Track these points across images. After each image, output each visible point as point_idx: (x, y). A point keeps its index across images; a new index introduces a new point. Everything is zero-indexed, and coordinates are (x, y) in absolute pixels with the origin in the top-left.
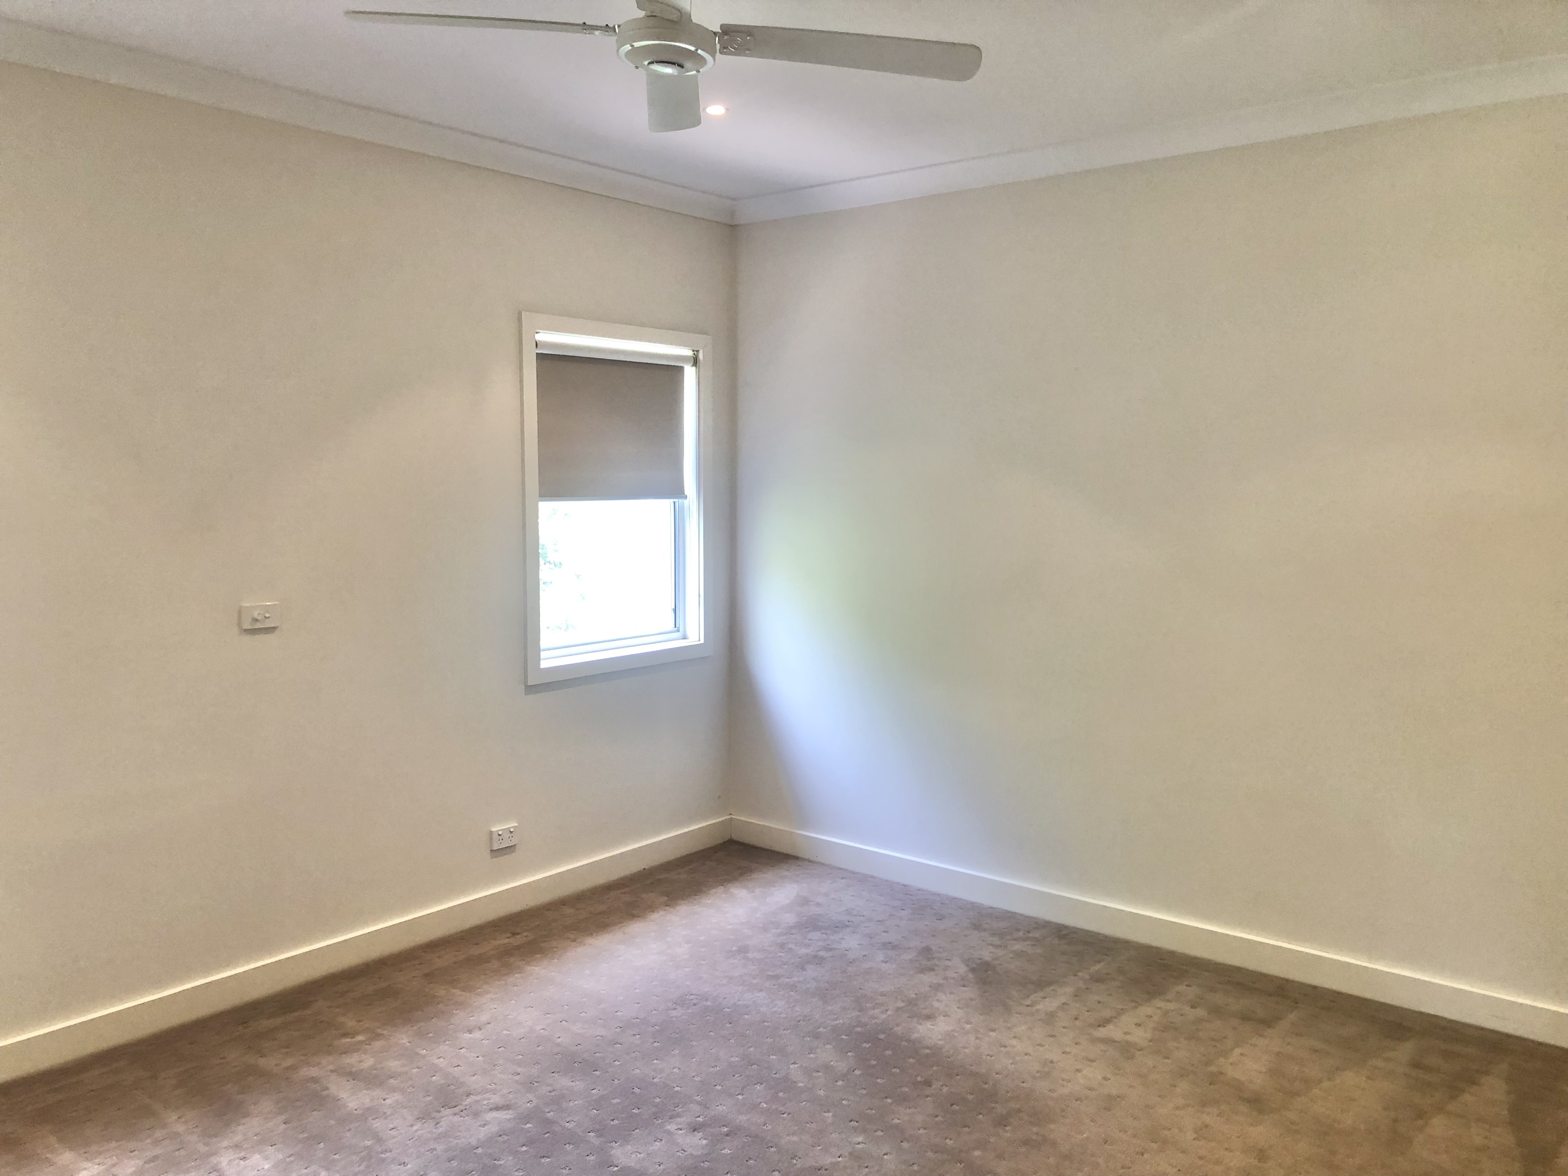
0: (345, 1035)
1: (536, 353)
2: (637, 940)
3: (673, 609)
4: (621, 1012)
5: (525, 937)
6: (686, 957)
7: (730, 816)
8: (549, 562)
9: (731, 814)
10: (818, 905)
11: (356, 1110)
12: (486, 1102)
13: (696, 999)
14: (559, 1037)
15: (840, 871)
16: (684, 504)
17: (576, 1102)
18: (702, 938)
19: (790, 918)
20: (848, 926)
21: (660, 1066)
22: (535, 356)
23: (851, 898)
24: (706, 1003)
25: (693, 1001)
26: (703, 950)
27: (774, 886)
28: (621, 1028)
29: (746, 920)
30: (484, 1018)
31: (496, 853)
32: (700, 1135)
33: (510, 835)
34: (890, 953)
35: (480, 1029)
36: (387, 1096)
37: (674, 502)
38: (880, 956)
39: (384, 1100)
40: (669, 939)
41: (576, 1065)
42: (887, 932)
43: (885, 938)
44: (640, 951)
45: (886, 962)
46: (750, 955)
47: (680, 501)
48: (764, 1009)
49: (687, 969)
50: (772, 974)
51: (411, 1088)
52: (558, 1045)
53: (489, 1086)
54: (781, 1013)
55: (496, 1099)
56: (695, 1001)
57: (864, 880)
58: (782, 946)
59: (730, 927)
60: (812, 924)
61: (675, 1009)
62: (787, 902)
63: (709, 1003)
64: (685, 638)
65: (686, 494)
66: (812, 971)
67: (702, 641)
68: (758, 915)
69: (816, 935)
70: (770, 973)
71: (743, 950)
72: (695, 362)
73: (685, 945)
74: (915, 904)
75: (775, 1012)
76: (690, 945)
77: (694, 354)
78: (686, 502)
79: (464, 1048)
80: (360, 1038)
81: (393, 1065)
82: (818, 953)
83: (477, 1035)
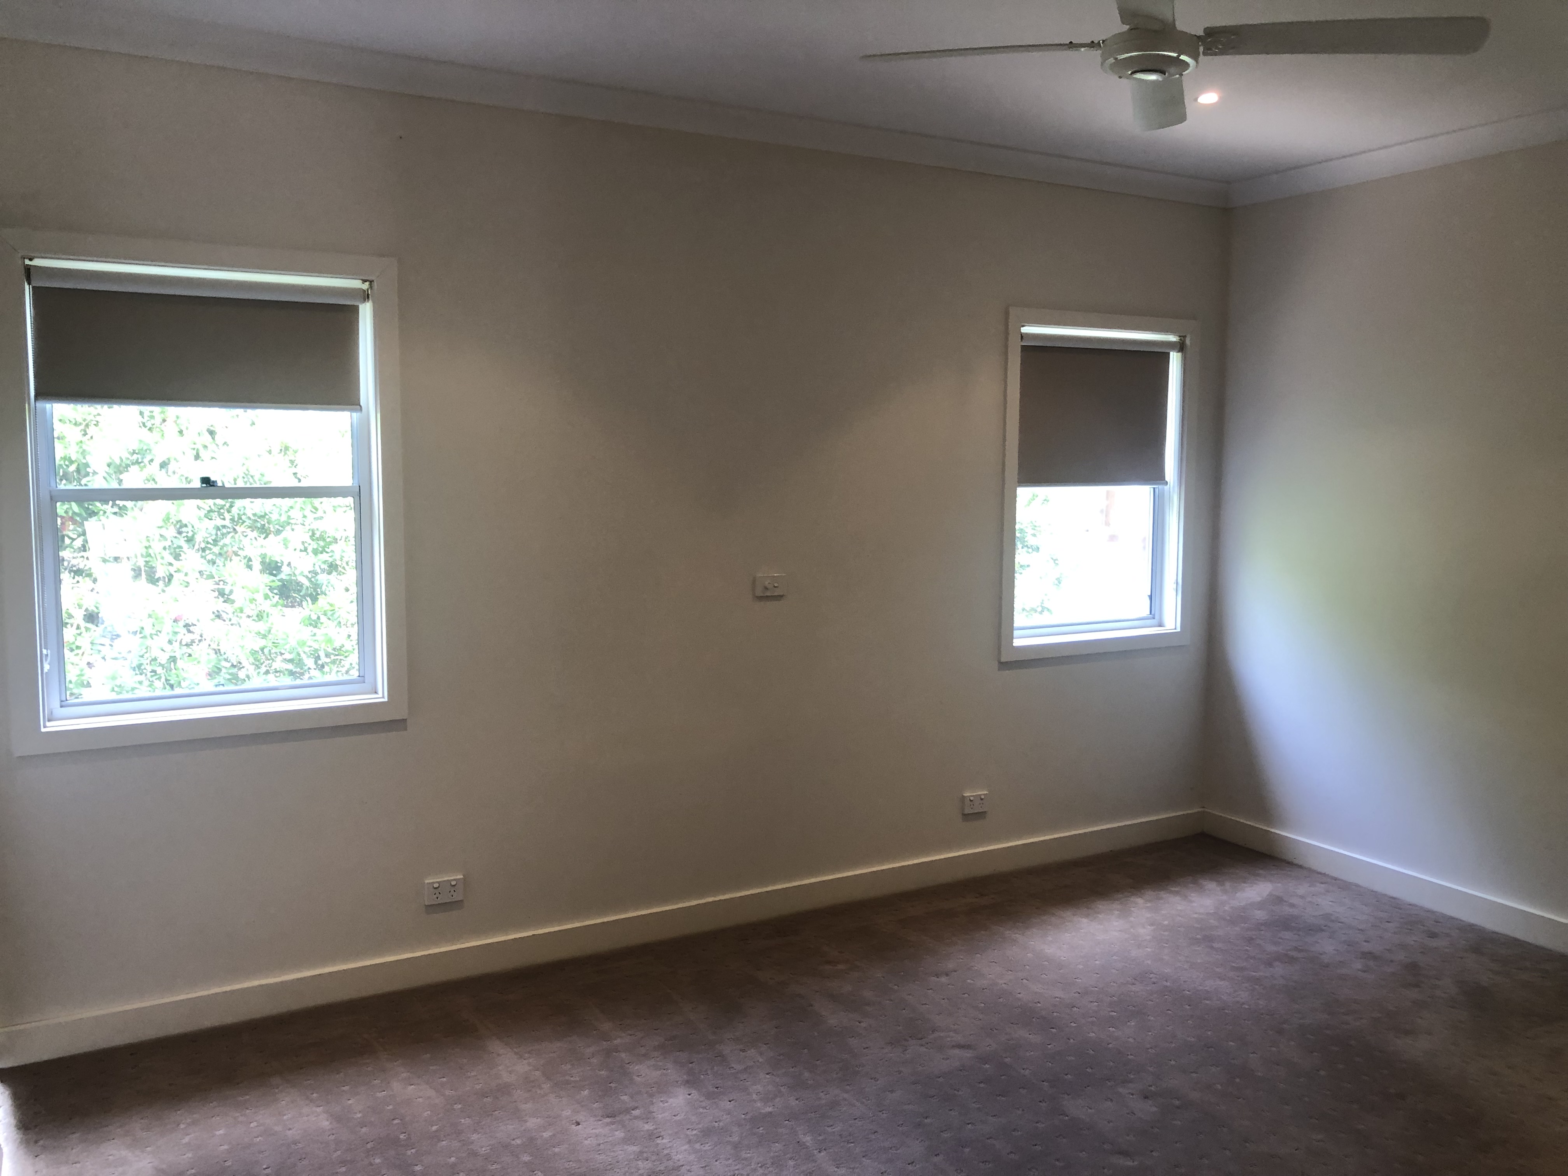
0: (828, 962)
1: (1021, 346)
2: (1101, 916)
3: (1149, 596)
4: (1081, 979)
5: (993, 898)
6: (1148, 938)
7: (1202, 809)
8: (1027, 546)
9: (1203, 807)
10: (1292, 906)
11: (835, 1027)
12: (949, 1039)
13: (1156, 978)
14: (1019, 993)
15: (1320, 875)
16: (1164, 490)
17: (1032, 1053)
18: (1166, 923)
19: (1260, 915)
20: (1323, 930)
21: (1116, 1034)
22: (1020, 349)
23: (1330, 903)
24: (1165, 983)
25: (1152, 980)
26: (1166, 933)
27: (1245, 882)
28: (1079, 993)
29: (1212, 911)
30: (951, 965)
31: (967, 817)
32: (1150, 1102)
33: (981, 802)
34: (1371, 963)
35: (947, 975)
36: (862, 1020)
37: (1154, 488)
38: (1358, 965)
39: (860, 1023)
40: (1132, 919)
41: (1034, 1020)
42: (1368, 942)
43: (1367, 947)
44: (1102, 927)
45: (1364, 971)
46: (1216, 945)
47: (1160, 487)
48: (1224, 998)
49: (1149, 950)
50: (1236, 966)
51: (883, 1016)
52: (1019, 999)
53: (952, 1026)
54: (1243, 1004)
55: (959, 1038)
56: (1155, 980)
57: (1345, 886)
58: (1250, 940)
59: (1195, 916)
60: (1285, 924)
61: (1134, 984)
62: (1259, 899)
63: (1168, 984)
64: (1160, 626)
65: (1166, 479)
66: (1279, 970)
67: (1179, 630)
68: (1226, 908)
69: (1287, 935)
70: (1234, 965)
71: (1208, 940)
72: (1181, 347)
73: (1149, 927)
74: (1403, 918)
75: (1238, 1002)
76: (1153, 928)
77: (1181, 340)
78: (1166, 488)
79: (931, 989)
80: (840, 967)
81: (868, 994)
82: (1289, 952)
83: (944, 979)
